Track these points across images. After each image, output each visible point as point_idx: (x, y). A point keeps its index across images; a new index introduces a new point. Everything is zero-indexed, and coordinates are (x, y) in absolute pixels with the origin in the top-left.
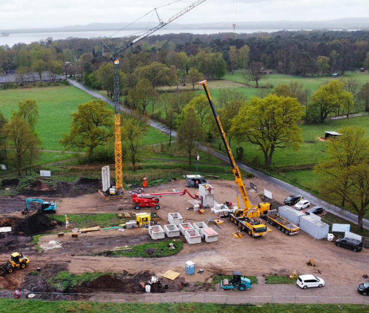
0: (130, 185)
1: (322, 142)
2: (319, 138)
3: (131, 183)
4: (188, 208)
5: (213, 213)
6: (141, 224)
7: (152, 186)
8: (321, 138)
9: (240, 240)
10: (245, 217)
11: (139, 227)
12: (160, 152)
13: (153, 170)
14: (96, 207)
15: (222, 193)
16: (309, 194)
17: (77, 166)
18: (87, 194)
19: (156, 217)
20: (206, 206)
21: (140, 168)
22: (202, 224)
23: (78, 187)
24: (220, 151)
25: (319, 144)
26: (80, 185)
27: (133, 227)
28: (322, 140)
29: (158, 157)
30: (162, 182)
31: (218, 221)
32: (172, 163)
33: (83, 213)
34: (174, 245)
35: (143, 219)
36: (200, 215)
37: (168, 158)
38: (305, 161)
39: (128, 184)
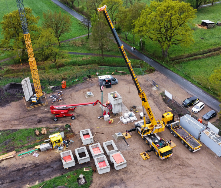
0: (52, 87)
1: (199, 28)
2: (198, 26)
3: (53, 84)
4: (99, 117)
5: (122, 122)
6: (54, 145)
7: (70, 87)
8: (199, 25)
9: (147, 164)
10: (152, 133)
11: (52, 149)
12: (80, 46)
13: (73, 67)
14: (18, 119)
15: (129, 92)
16: (201, 91)
17: (13, 66)
18: (14, 101)
19: (70, 131)
20: (115, 113)
21: (63, 65)
22: (111, 142)
23: (8, 92)
24: (126, 42)
25: (198, 31)
26: (11, 90)
27: (47, 150)
28: (199, 27)
29: (79, 51)
30: (78, 81)
31: (126, 135)
32: (89, 58)
33: (5, 129)
34: (84, 177)
35: (55, 141)
36: (110, 126)
37: (86, 52)
38: (191, 50)
39: (51, 86)
